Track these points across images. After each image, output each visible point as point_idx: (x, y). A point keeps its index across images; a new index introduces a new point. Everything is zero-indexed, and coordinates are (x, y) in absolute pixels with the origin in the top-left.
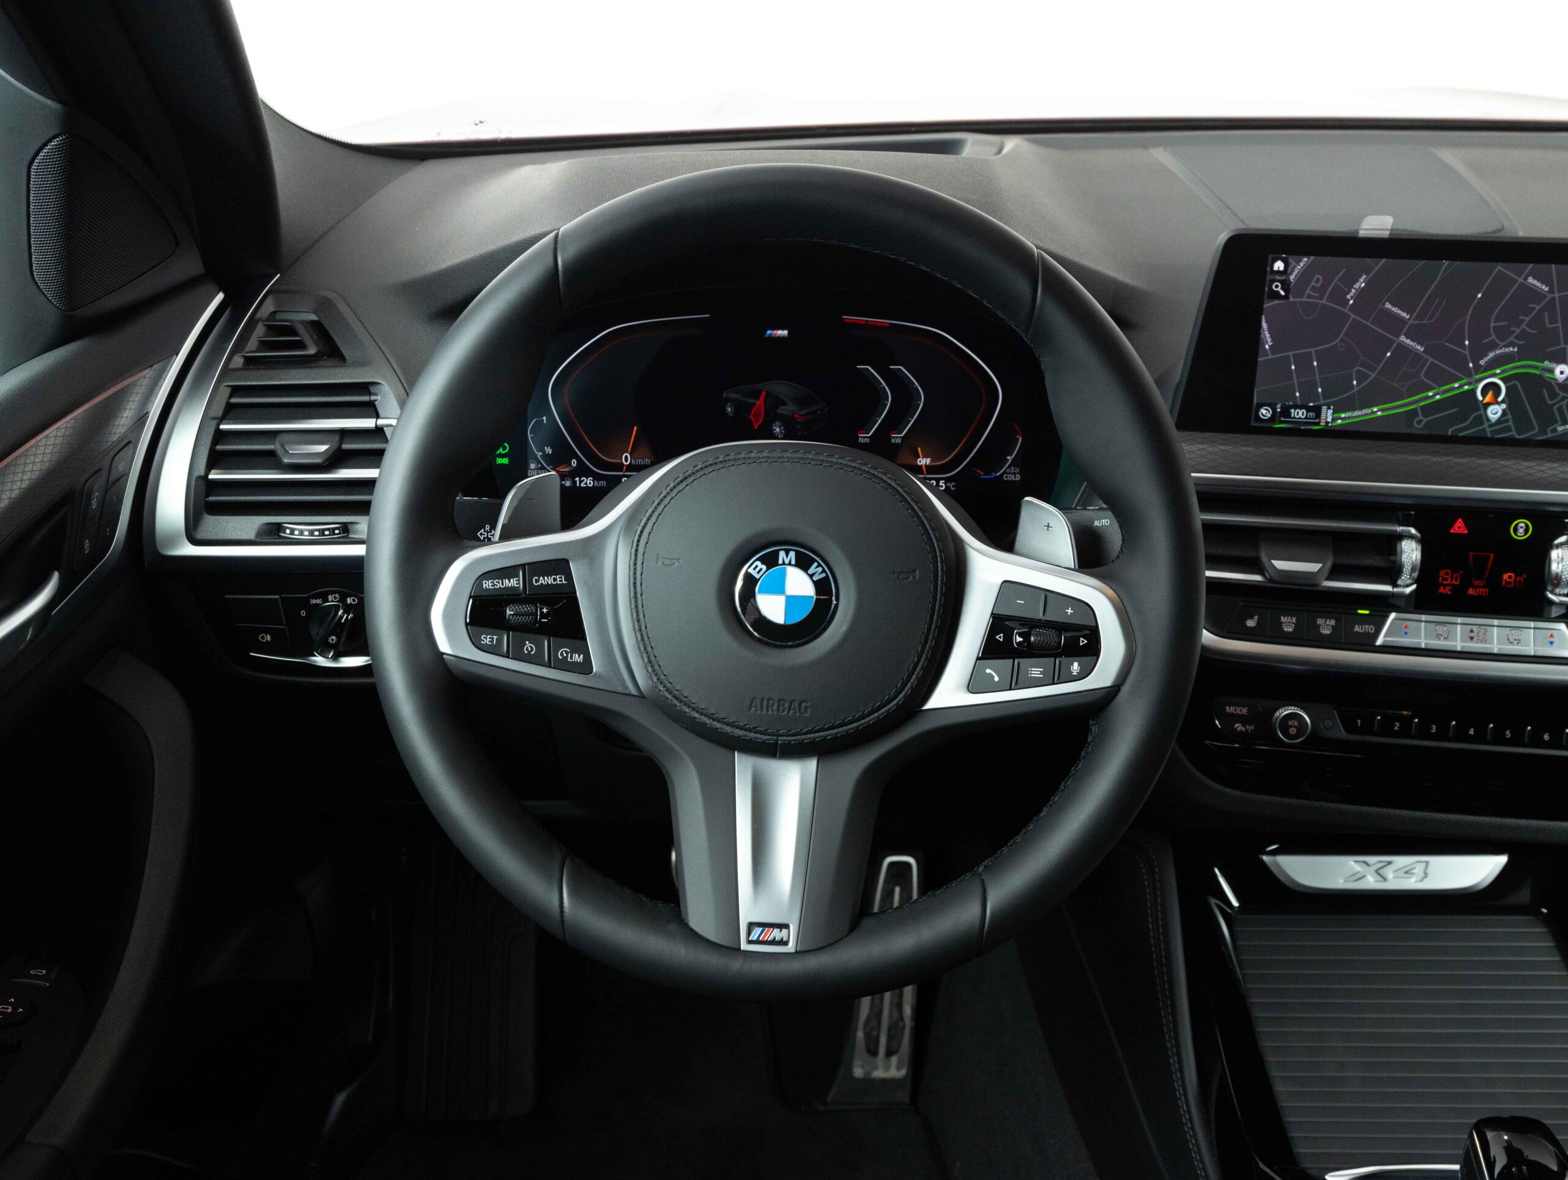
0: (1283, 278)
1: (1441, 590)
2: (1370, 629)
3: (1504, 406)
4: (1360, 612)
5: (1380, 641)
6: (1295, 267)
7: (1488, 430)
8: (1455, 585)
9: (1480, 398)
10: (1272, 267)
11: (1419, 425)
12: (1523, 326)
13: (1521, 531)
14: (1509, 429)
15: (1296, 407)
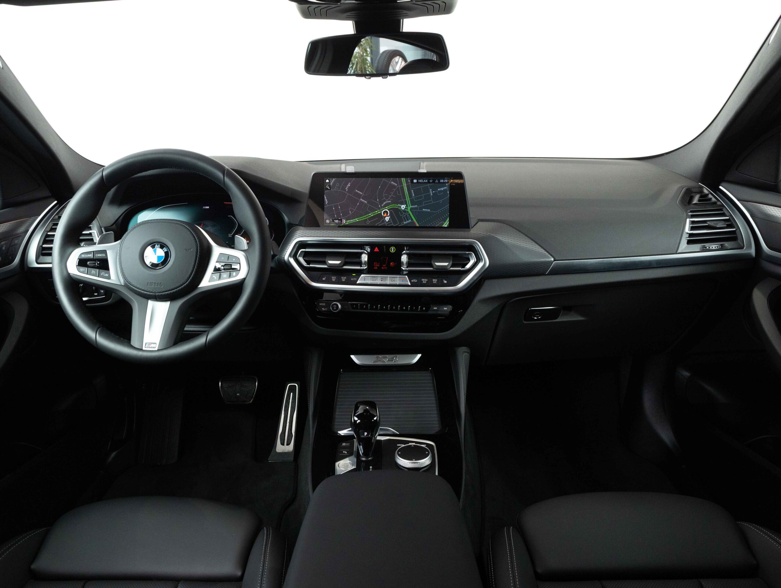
0: (329, 184)
1: (375, 268)
2: (355, 279)
3: (389, 217)
4: (353, 275)
5: (358, 283)
6: (331, 181)
7: (386, 224)
8: (378, 266)
9: (383, 215)
10: (326, 181)
11: (368, 223)
12: (392, 195)
13: (393, 250)
14: (391, 223)
15: (335, 219)
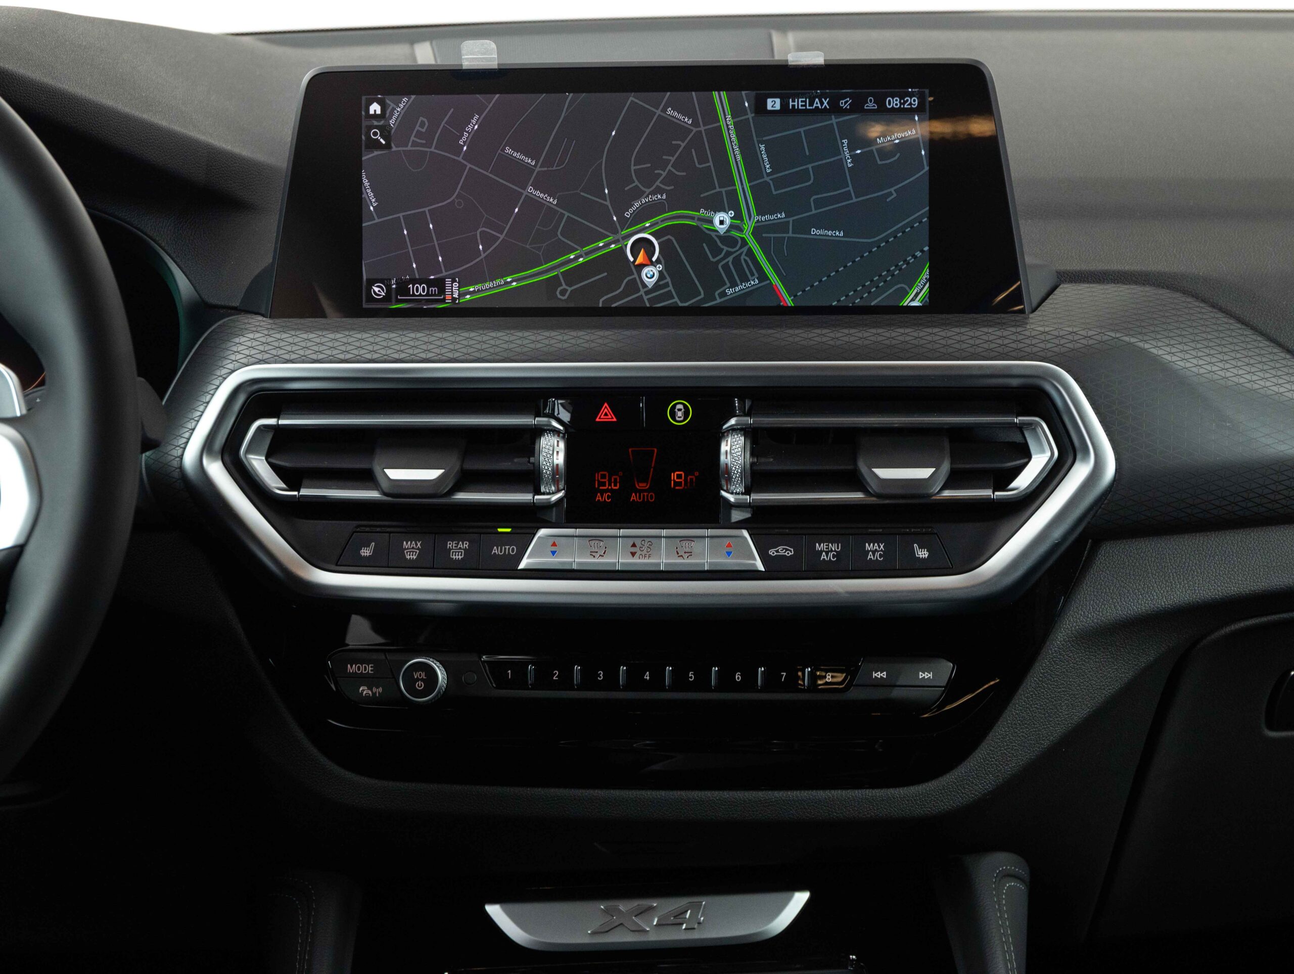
0: (382, 123)
1: (599, 497)
2: (511, 550)
3: (660, 267)
4: (500, 530)
5: (522, 566)
6: (394, 109)
7: (645, 298)
8: (612, 491)
9: (631, 259)
10: (368, 110)
11: (564, 296)
12: (669, 167)
13: (680, 414)
14: (669, 295)
15: (414, 281)
